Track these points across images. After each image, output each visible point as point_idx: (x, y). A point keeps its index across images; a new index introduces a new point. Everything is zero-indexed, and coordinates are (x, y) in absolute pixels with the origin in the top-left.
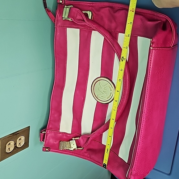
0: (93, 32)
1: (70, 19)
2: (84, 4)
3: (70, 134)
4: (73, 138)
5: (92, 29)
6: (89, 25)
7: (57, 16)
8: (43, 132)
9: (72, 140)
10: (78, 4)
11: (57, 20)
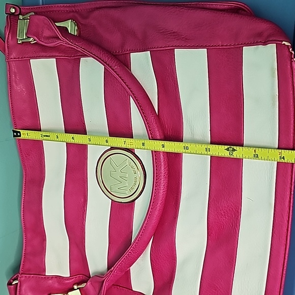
0: (82, 59)
1: (32, 39)
2: (58, 9)
3: (67, 279)
4: (74, 285)
5: (79, 56)
6: (69, 44)
7: (8, 39)
8: (14, 283)
9: (73, 289)
10: (47, 10)
11: (8, 47)
